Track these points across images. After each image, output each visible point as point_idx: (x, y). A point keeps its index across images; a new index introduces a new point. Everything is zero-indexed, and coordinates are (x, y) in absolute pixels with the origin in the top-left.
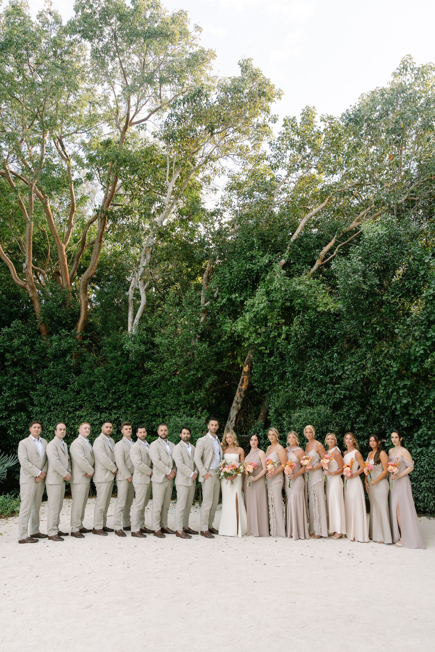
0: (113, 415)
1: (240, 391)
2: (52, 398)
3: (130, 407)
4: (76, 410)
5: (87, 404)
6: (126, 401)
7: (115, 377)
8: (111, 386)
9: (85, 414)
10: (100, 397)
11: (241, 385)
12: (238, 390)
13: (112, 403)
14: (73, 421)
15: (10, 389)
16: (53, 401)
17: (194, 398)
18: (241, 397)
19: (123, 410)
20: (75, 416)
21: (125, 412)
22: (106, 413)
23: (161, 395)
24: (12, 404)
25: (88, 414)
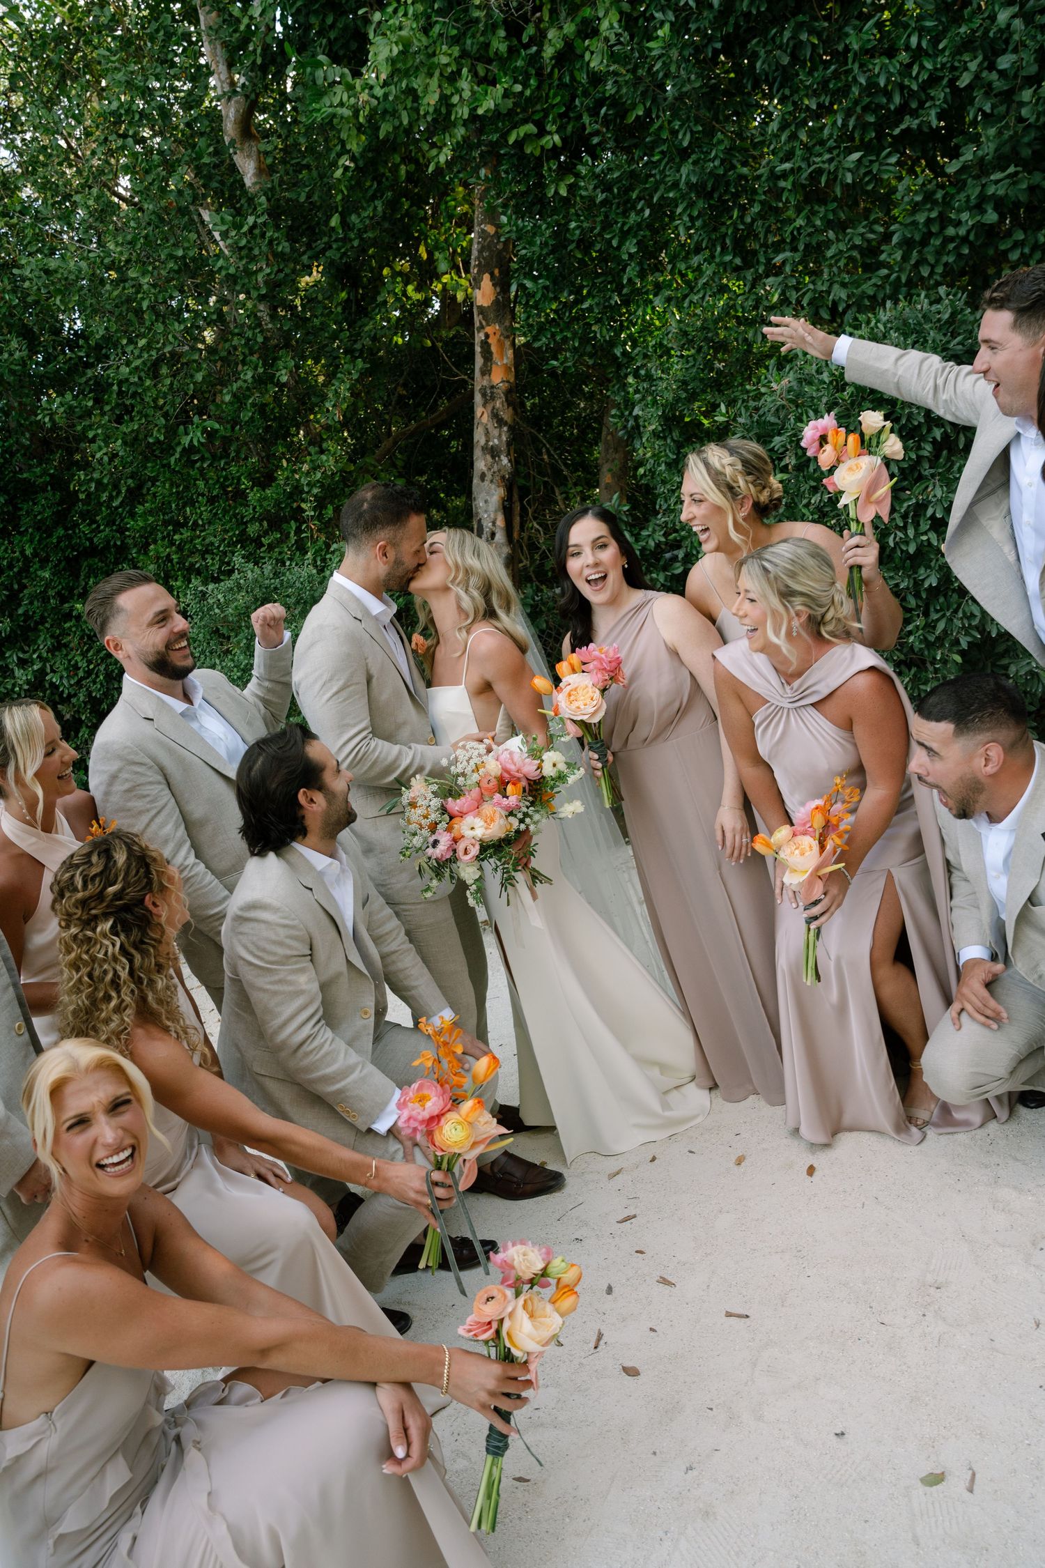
0: (18, 673)
1: (489, 396)
3: (68, 616)
6: (44, 599)
11: (486, 371)
12: (478, 398)
18: (500, 422)
19: (44, 642)
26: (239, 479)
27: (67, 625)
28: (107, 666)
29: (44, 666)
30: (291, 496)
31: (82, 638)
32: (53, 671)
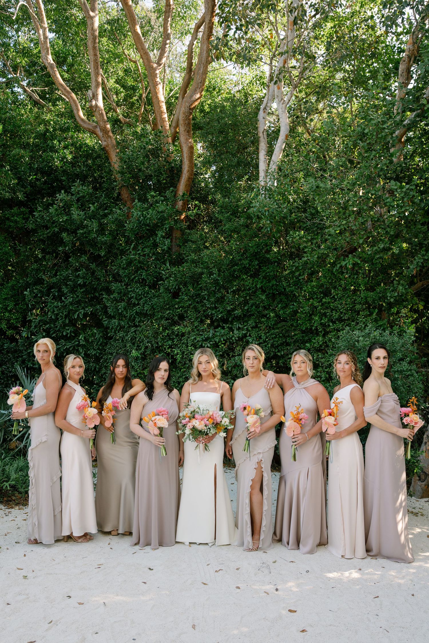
0: (236, 332)
2: (135, 305)
3: (264, 316)
4: (175, 323)
5: (191, 313)
6: (257, 307)
7: (237, 265)
8: (230, 282)
9: (189, 329)
10: (212, 299)
13: (233, 310)
14: (170, 342)
15: (73, 291)
16: (137, 308)
17: (384, 297)
19: (251, 323)
20: (173, 333)
21: (256, 327)
22: (223, 328)
23: (321, 293)
24: (78, 315)
25: (193, 330)
26: (360, 285)
27: (263, 320)
28: (274, 342)
29: (247, 333)
30: (380, 298)
31: (267, 327)
32: (250, 336)
